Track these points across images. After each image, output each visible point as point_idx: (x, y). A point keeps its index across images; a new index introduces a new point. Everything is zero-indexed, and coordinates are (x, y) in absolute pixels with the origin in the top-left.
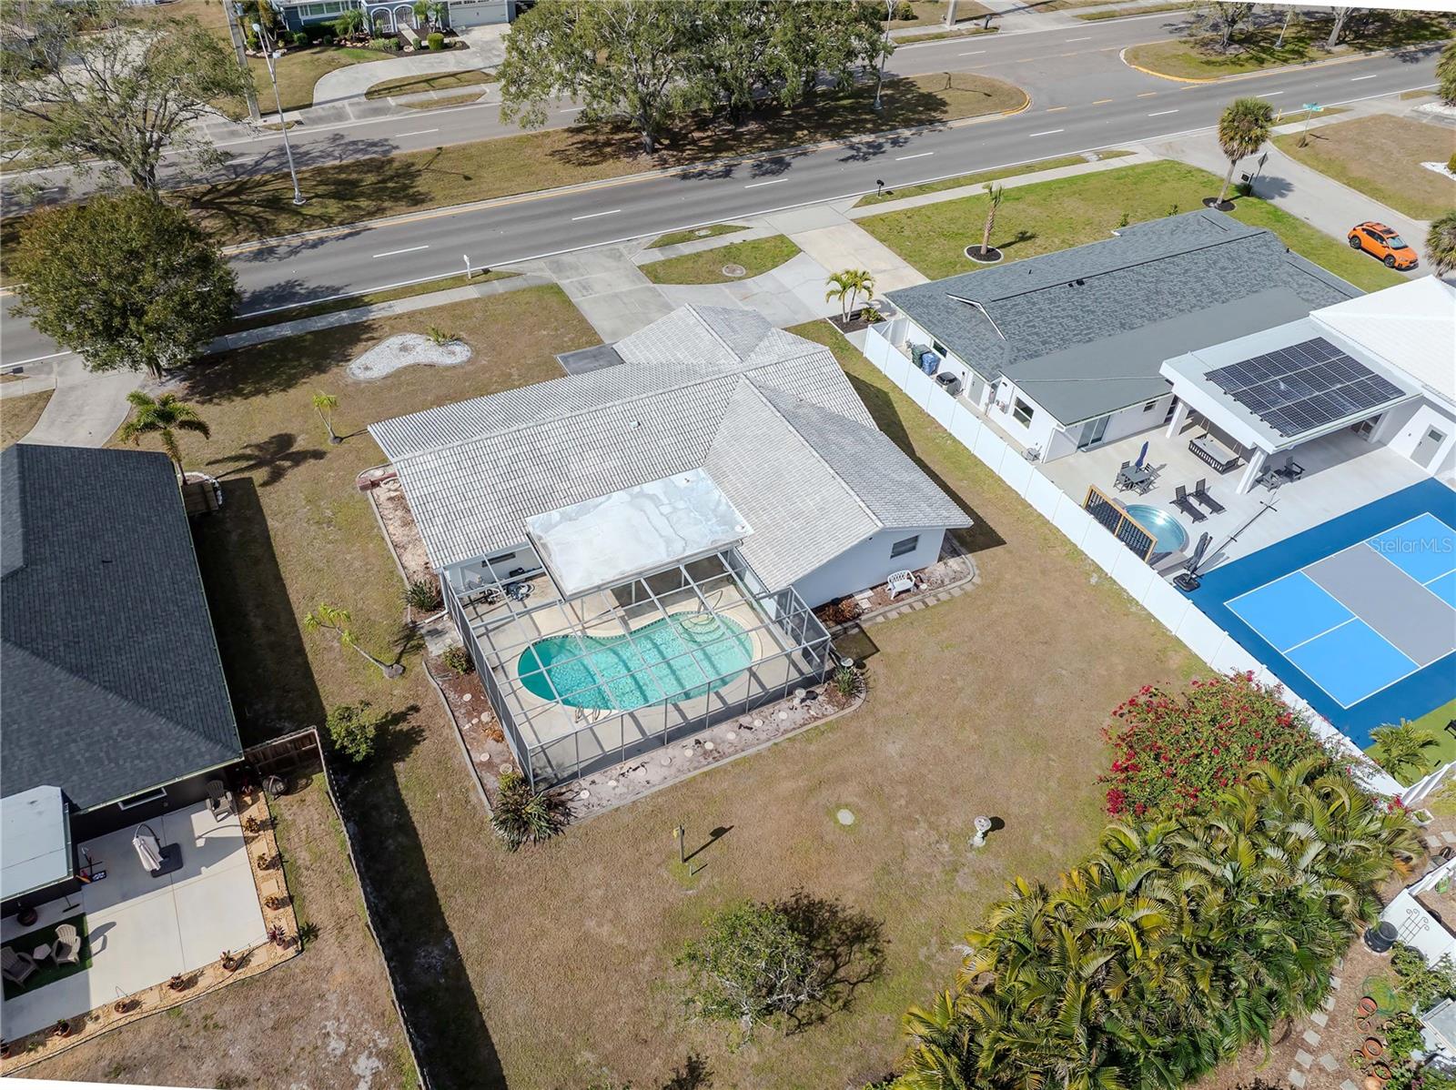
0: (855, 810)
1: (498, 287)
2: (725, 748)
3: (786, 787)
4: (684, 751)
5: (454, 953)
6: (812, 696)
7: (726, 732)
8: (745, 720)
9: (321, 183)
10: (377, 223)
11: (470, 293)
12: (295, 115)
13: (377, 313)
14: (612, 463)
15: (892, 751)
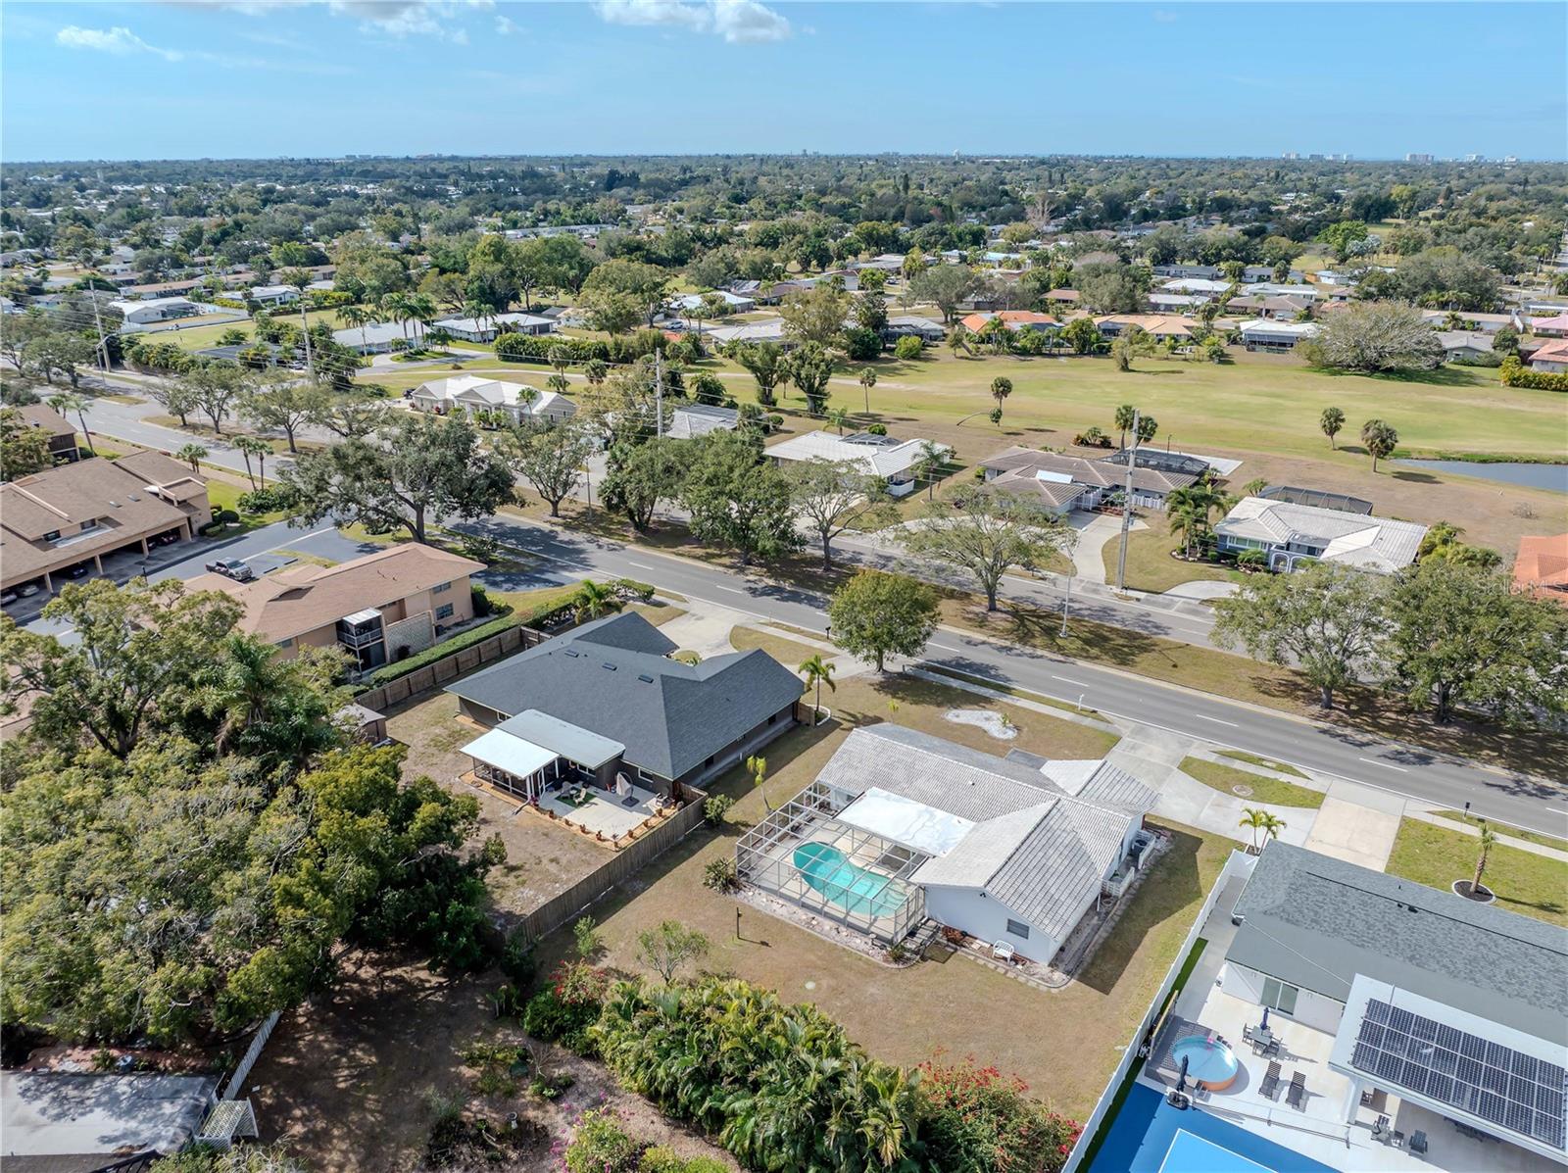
0: (819, 988)
1: (1088, 722)
2: (818, 929)
3: (812, 957)
4: (803, 915)
5: (644, 890)
6: (883, 947)
7: (828, 925)
8: (842, 929)
9: (1090, 632)
10: (1081, 663)
11: (1067, 716)
12: (1142, 595)
13: (1007, 699)
14: (939, 792)
15: (872, 990)
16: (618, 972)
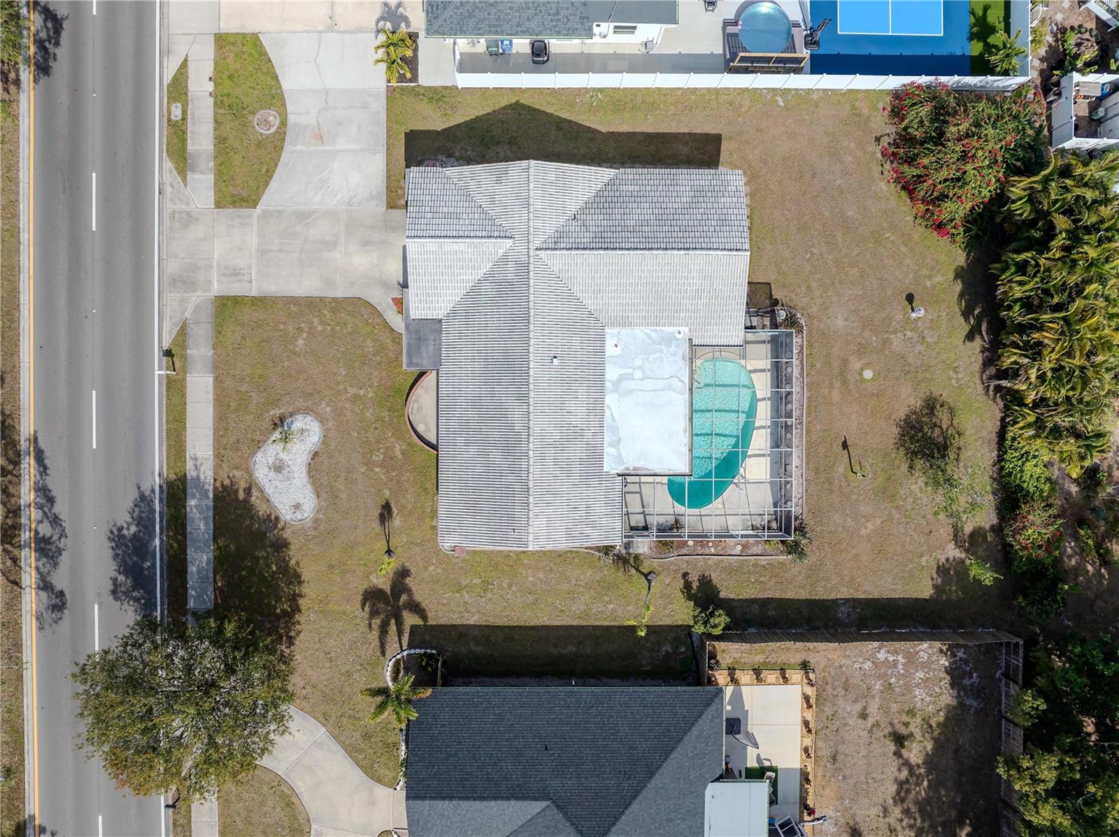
0: (868, 365)
2: (796, 414)
3: (836, 395)
5: (847, 600)
7: (785, 407)
14: (582, 391)
15: (840, 323)
16: (955, 536)
